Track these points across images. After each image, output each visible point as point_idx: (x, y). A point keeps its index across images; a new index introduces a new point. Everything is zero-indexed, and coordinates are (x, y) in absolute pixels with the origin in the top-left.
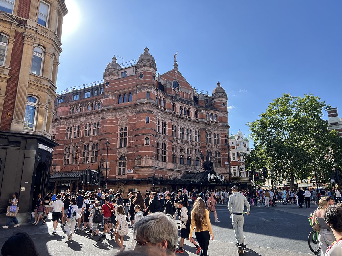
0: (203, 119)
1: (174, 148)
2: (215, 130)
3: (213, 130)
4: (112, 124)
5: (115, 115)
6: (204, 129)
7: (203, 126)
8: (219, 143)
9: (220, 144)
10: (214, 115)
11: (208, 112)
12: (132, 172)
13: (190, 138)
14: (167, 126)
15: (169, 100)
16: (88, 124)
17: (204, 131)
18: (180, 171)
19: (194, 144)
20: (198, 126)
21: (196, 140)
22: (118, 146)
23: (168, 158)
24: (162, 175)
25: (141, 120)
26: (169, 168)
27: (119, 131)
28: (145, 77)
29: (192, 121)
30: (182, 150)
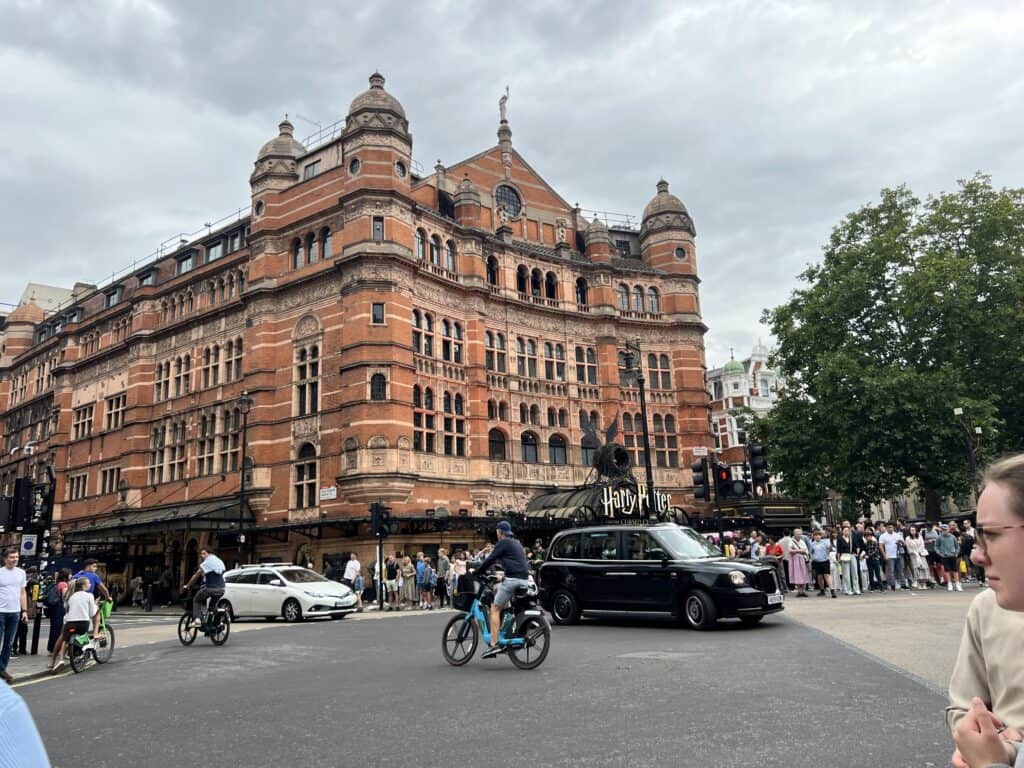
0: (604, 305)
1: (496, 409)
2: (652, 342)
3: (643, 342)
4: (275, 339)
5: (283, 308)
6: (610, 339)
7: (607, 330)
8: (667, 384)
9: (674, 387)
10: (646, 290)
11: (626, 281)
12: (334, 495)
13: (561, 373)
14: (464, 335)
15: (471, 247)
16: (211, 346)
17: (610, 348)
18: (524, 488)
19: (573, 392)
20: (588, 331)
21: (581, 377)
22: (295, 411)
23: (470, 443)
24: (446, 502)
25: (358, 317)
26: (475, 478)
27: (295, 361)
28: (366, 169)
29: (564, 316)
30: (529, 413)
